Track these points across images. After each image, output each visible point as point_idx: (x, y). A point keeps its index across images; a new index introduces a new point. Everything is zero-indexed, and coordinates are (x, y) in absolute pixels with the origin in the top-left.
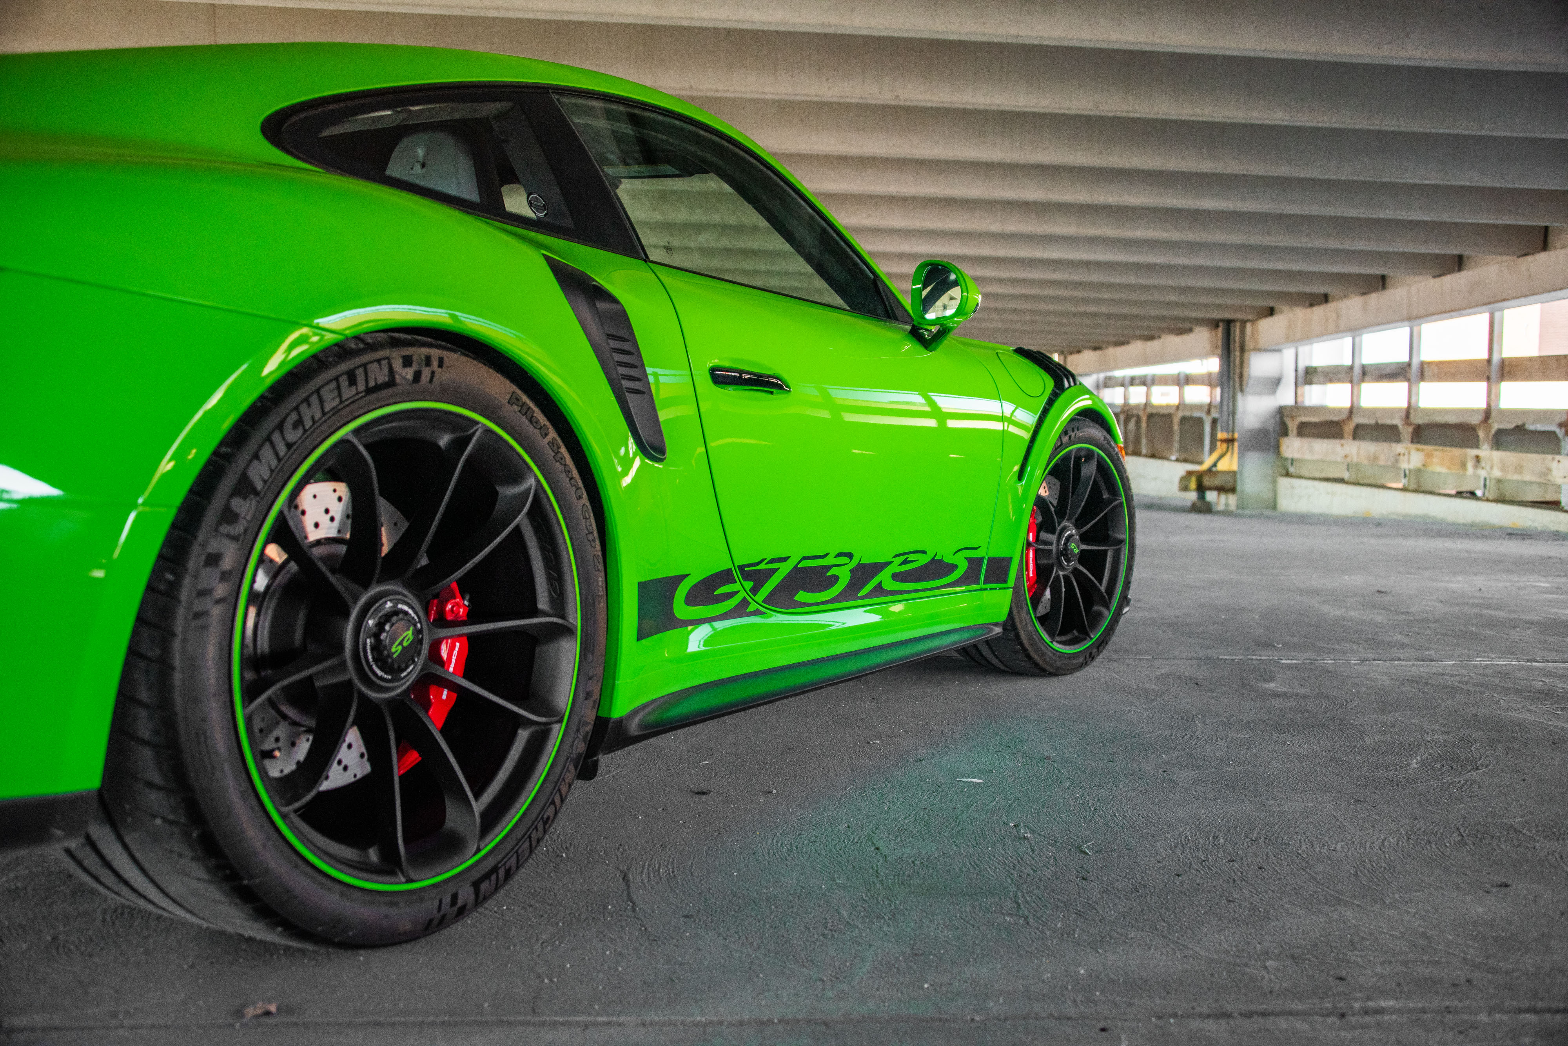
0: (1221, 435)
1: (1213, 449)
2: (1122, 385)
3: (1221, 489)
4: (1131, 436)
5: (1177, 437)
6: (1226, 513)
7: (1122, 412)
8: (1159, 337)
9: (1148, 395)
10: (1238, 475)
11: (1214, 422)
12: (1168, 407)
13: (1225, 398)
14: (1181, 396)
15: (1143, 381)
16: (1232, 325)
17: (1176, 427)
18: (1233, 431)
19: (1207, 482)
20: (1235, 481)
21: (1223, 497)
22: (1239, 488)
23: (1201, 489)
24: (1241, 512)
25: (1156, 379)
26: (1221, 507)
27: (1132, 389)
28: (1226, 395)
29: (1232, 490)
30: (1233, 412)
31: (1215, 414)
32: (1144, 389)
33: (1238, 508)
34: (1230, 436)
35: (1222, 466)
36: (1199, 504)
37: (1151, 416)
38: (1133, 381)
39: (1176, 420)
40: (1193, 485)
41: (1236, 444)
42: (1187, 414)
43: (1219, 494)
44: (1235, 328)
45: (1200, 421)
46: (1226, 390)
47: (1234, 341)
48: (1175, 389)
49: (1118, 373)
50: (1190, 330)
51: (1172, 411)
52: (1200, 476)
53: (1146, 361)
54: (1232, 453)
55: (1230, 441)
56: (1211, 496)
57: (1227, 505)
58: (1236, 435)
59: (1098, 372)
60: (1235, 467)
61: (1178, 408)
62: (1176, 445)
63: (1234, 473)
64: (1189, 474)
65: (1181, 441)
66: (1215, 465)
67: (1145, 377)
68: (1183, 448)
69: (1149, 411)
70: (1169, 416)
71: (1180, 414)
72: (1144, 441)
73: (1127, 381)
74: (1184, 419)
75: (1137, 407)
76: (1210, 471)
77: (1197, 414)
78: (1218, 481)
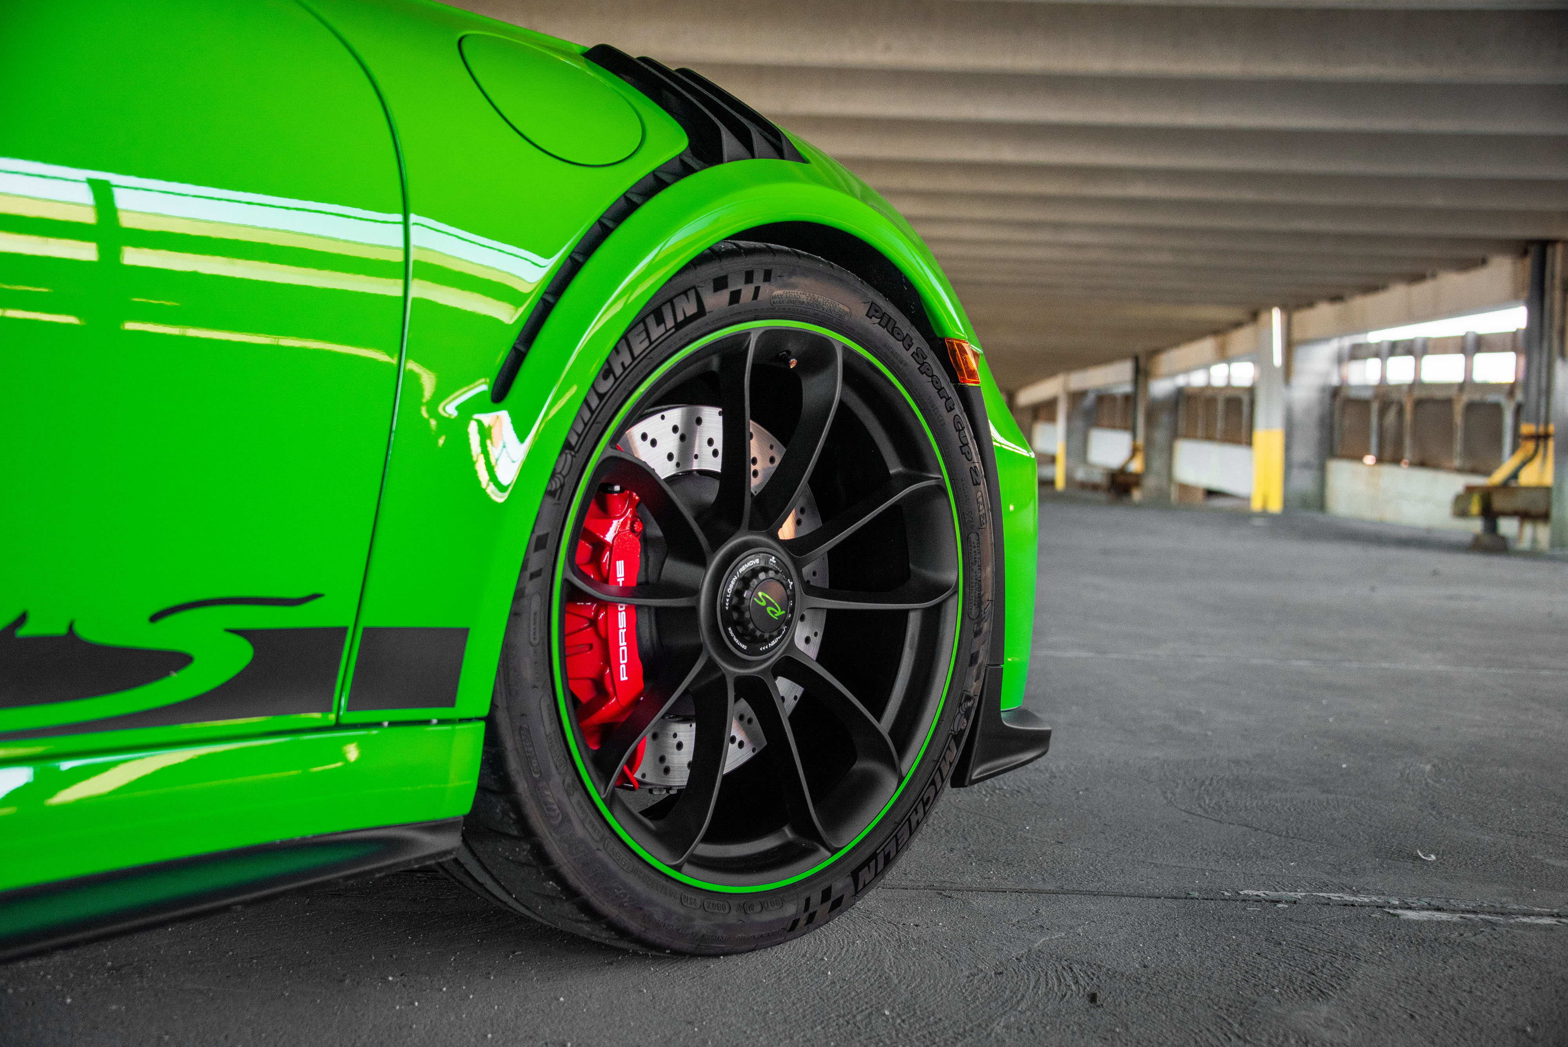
0: (1527, 428)
1: (1515, 448)
2: (1377, 355)
3: (1525, 516)
4: (1389, 436)
5: (1459, 435)
6: (1533, 554)
7: (1376, 396)
8: (1434, 276)
9: (1417, 370)
10: (1554, 494)
11: (1519, 409)
12: (1448, 386)
13: (1534, 370)
14: (1468, 370)
15: (1408, 348)
16: (1549, 251)
17: (1458, 419)
18: (1547, 423)
19: (1499, 502)
20: (1549, 504)
21: (1528, 529)
22: (1555, 513)
23: (1490, 515)
24: (1558, 552)
25: (1430, 344)
26: (1525, 544)
27: (1393, 361)
28: (1535, 364)
29: (1544, 517)
30: (1548, 391)
31: (1519, 396)
32: (1410, 360)
33: (1553, 544)
34: (1541, 429)
35: (1529, 477)
36: (1487, 540)
37: (1419, 403)
38: (1394, 348)
39: (1458, 409)
40: (1475, 507)
41: (1551, 444)
42: (1477, 397)
43: (1521, 526)
44: (1554, 255)
45: (1497, 408)
46: (1536, 357)
47: (1553, 276)
48: (1459, 359)
49: (1375, 337)
50: (1484, 262)
51: (1454, 392)
52: (1487, 495)
53: (1411, 317)
54: (1545, 456)
55: (1541, 438)
56: (1508, 527)
57: (1534, 540)
58: (1552, 428)
59: (1341, 334)
60: (1548, 479)
61: (1461, 387)
62: (1458, 447)
63: (1547, 490)
64: (1470, 490)
65: (1467, 440)
66: (1515, 475)
67: (1412, 342)
68: (1469, 452)
69: (1418, 394)
70: (1448, 402)
71: (1465, 398)
72: (1408, 441)
73: (1385, 349)
74: (1471, 407)
75: (1398, 387)
76: (1506, 486)
77: (1492, 398)
78: (1518, 502)
